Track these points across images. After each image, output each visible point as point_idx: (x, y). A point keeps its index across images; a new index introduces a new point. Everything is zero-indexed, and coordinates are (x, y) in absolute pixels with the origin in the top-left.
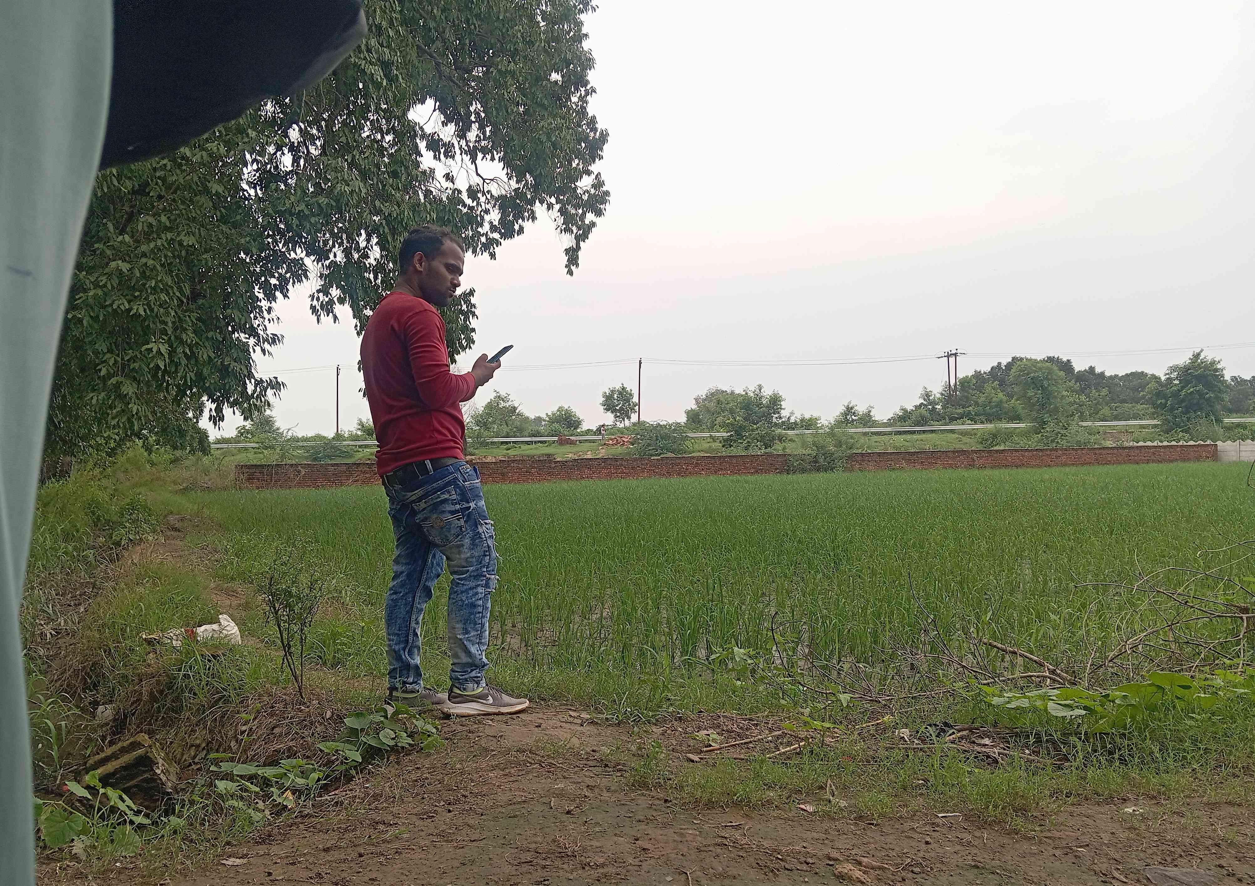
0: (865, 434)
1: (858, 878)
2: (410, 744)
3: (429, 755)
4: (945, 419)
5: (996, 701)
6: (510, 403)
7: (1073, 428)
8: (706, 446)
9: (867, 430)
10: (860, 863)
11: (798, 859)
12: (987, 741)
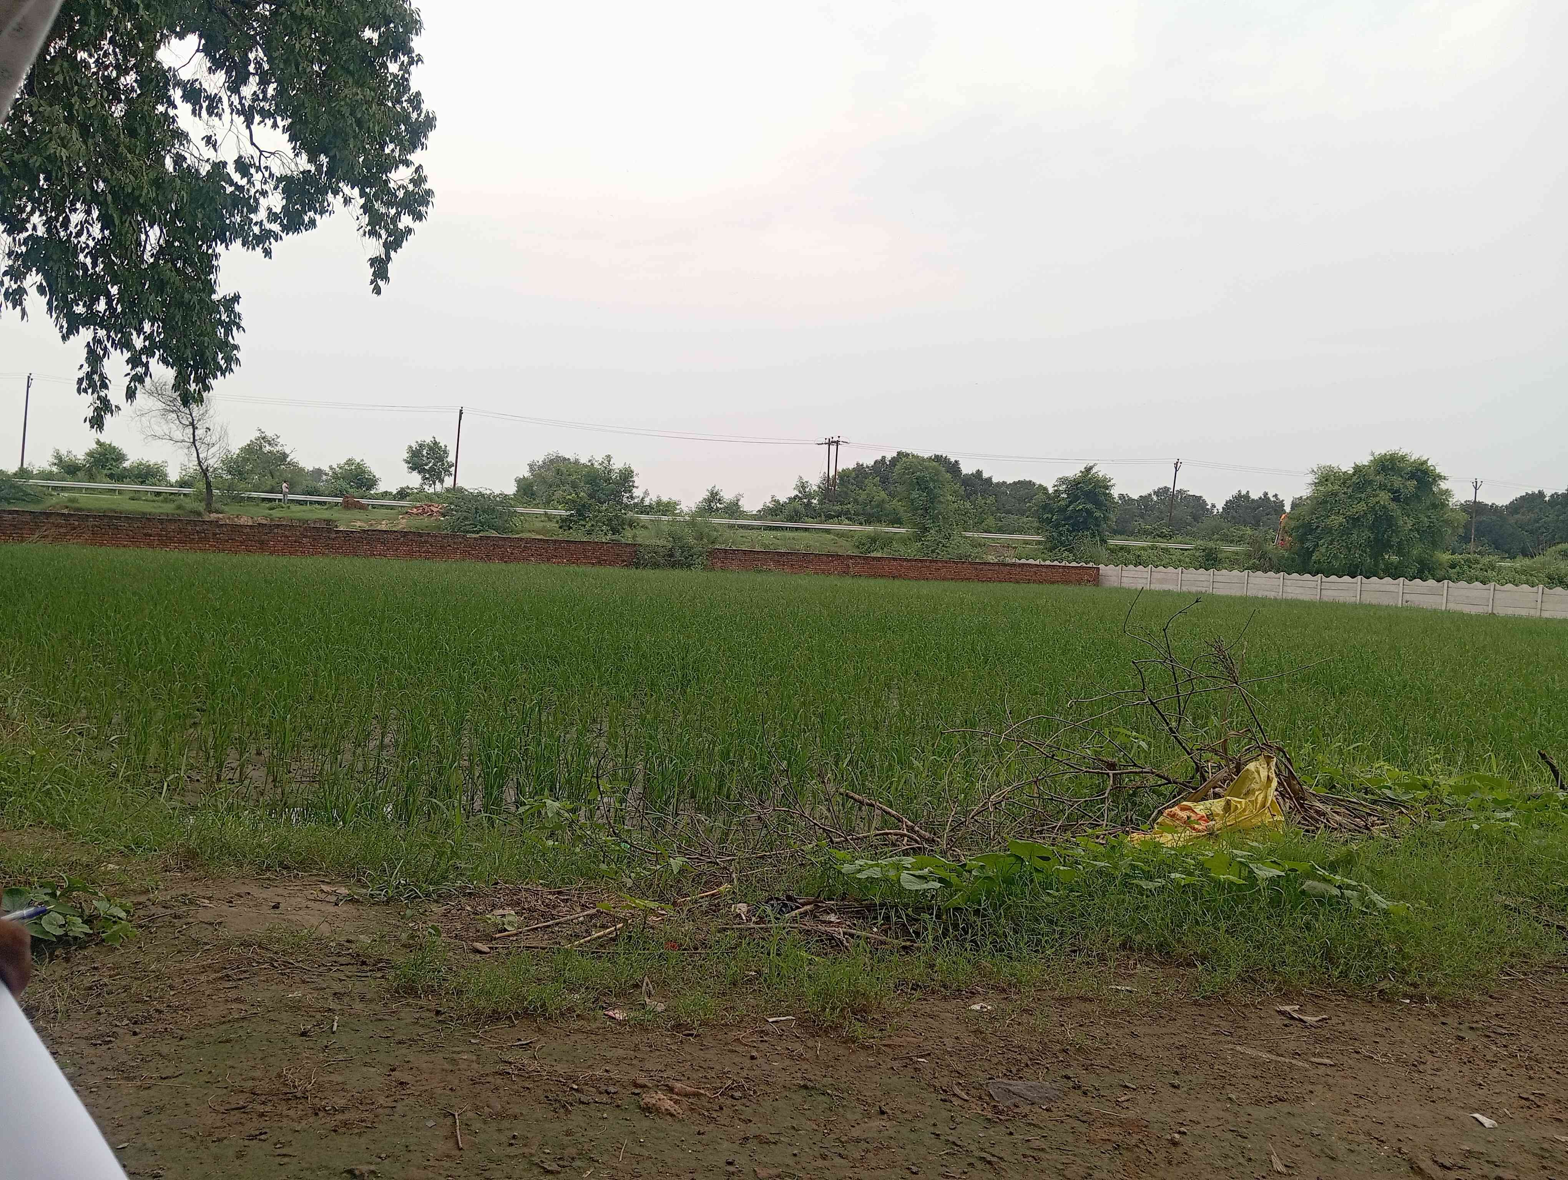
0: (731, 526)
1: (667, 1110)
2: (86, 934)
3: (113, 950)
4: (820, 516)
5: (846, 868)
6: (279, 448)
7: (956, 539)
8: (539, 525)
9: (733, 521)
10: (671, 1090)
11: (597, 1088)
12: (833, 918)
